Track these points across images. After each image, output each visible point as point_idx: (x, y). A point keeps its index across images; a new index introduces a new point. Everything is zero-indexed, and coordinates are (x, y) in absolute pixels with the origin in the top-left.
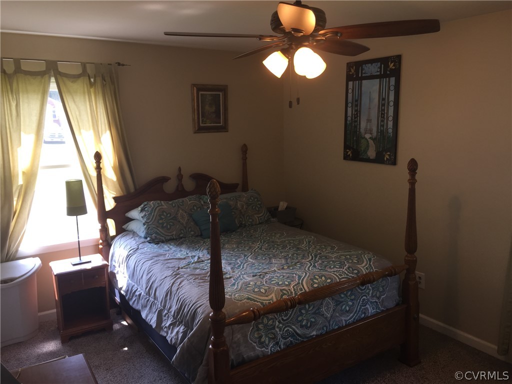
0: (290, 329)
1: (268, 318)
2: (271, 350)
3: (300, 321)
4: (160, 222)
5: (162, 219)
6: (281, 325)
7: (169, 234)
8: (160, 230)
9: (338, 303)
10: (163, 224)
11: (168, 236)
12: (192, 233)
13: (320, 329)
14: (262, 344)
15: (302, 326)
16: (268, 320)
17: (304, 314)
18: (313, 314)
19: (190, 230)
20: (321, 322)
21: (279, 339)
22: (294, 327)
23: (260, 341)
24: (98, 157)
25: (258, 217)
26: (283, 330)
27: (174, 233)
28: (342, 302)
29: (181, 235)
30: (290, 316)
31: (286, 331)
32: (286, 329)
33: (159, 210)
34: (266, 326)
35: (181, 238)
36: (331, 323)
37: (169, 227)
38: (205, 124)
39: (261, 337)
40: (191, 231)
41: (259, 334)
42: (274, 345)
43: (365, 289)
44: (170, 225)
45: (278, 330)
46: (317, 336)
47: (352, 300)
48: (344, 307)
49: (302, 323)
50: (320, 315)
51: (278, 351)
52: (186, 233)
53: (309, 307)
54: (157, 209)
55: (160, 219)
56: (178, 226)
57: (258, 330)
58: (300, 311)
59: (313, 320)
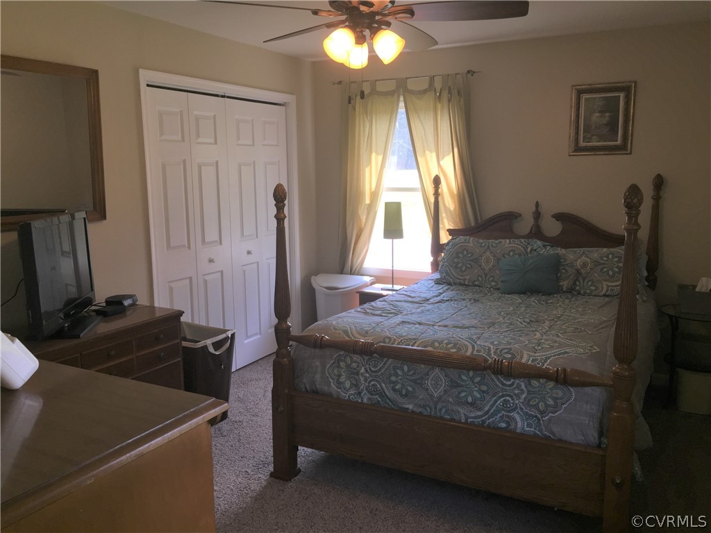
0: (378, 386)
1: (351, 358)
2: (349, 397)
3: (394, 382)
4: (456, 260)
5: (458, 257)
6: (368, 375)
7: (461, 278)
8: (452, 270)
9: (454, 385)
10: (458, 263)
11: (458, 279)
12: (493, 284)
13: (420, 406)
14: (339, 384)
15: (394, 390)
16: (353, 361)
17: (399, 375)
18: (412, 381)
19: (491, 279)
20: (421, 397)
21: (362, 390)
22: (383, 385)
23: (338, 380)
24: (437, 181)
25: (608, 286)
26: (369, 383)
27: (468, 277)
28: (462, 386)
29: (476, 283)
30: (380, 369)
31: (373, 385)
32: (373, 383)
33: (461, 246)
34: (348, 366)
35: (476, 286)
36: (439, 406)
37: (464, 268)
38: (588, 142)
39: (340, 376)
40: (492, 281)
41: (338, 371)
42: (355, 394)
43: (510, 386)
44: (466, 266)
45: (362, 379)
46: (413, 412)
47: (483, 392)
48: (463, 394)
49: (396, 385)
50: (422, 387)
51: (357, 402)
52: (485, 281)
53: (409, 370)
54: (459, 245)
55: (456, 258)
56: (476, 271)
57: (339, 367)
58: (395, 368)
59: (410, 389)
